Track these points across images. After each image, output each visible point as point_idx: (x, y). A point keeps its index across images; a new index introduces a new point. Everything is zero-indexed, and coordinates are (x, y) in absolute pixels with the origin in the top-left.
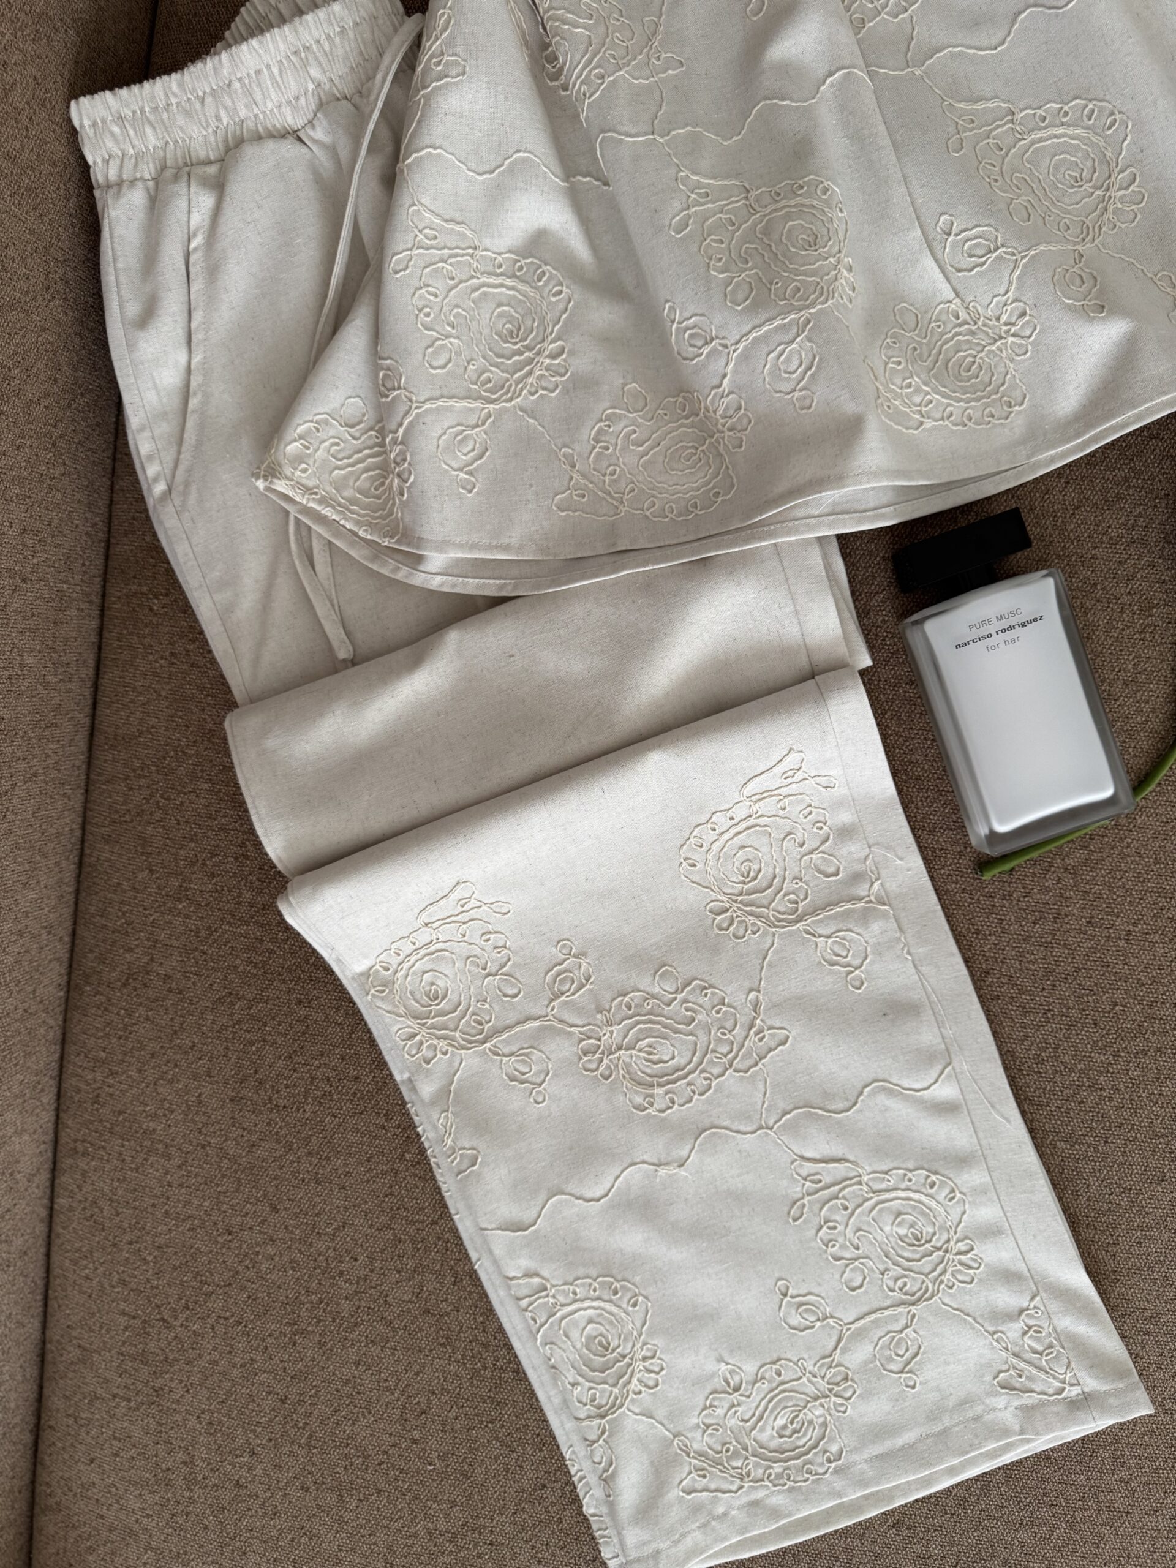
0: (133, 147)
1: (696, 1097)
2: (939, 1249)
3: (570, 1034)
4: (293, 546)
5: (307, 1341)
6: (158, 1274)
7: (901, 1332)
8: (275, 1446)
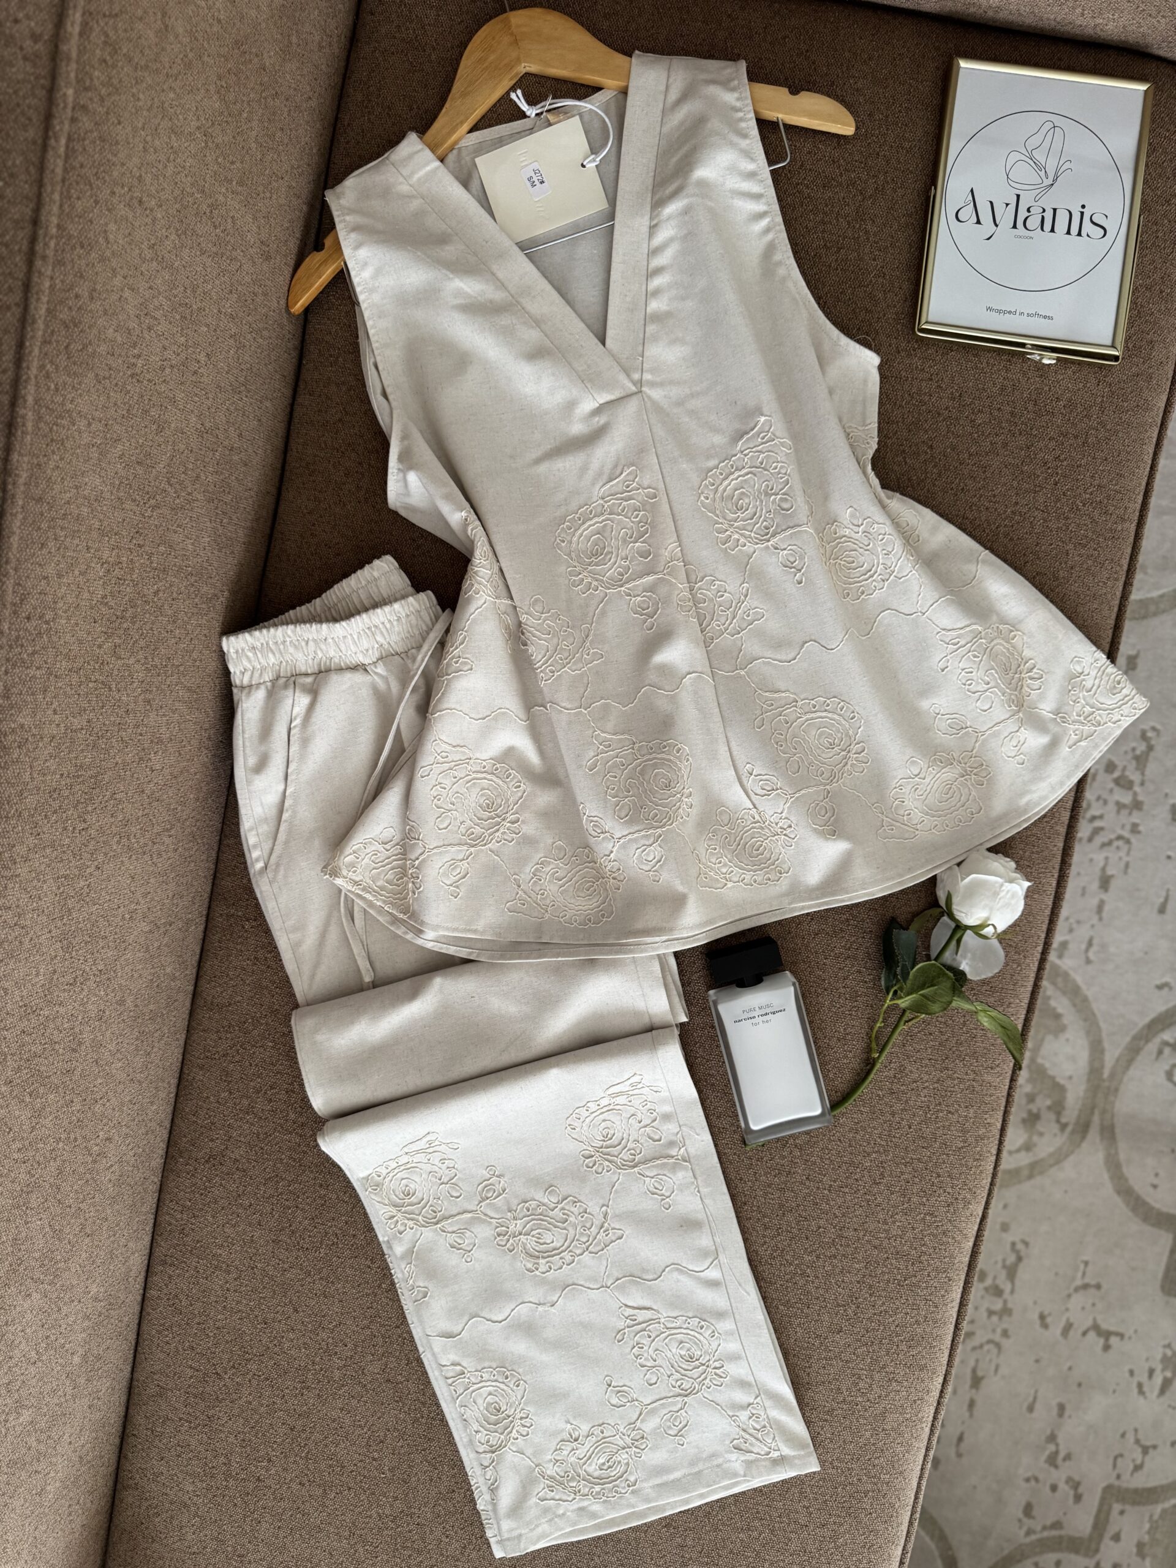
0: (260, 664)
1: (565, 1266)
2: (704, 1365)
3: (491, 1223)
4: (342, 910)
5: (310, 1394)
6: (216, 1345)
7: (678, 1412)
8: (285, 1457)
